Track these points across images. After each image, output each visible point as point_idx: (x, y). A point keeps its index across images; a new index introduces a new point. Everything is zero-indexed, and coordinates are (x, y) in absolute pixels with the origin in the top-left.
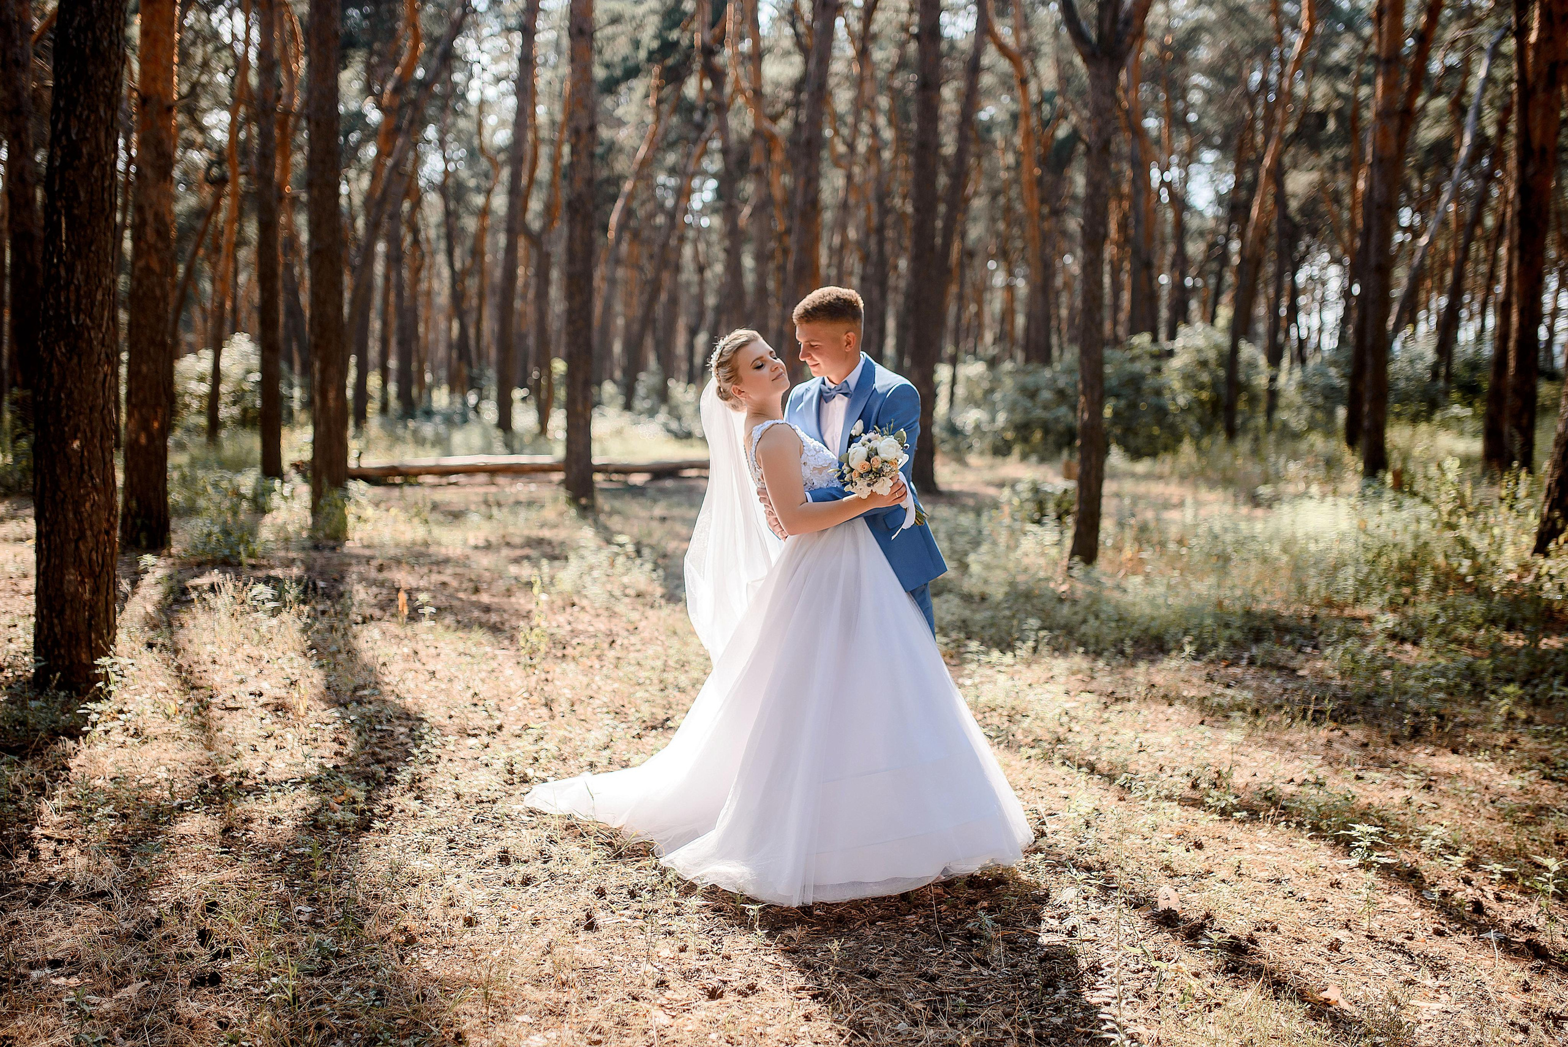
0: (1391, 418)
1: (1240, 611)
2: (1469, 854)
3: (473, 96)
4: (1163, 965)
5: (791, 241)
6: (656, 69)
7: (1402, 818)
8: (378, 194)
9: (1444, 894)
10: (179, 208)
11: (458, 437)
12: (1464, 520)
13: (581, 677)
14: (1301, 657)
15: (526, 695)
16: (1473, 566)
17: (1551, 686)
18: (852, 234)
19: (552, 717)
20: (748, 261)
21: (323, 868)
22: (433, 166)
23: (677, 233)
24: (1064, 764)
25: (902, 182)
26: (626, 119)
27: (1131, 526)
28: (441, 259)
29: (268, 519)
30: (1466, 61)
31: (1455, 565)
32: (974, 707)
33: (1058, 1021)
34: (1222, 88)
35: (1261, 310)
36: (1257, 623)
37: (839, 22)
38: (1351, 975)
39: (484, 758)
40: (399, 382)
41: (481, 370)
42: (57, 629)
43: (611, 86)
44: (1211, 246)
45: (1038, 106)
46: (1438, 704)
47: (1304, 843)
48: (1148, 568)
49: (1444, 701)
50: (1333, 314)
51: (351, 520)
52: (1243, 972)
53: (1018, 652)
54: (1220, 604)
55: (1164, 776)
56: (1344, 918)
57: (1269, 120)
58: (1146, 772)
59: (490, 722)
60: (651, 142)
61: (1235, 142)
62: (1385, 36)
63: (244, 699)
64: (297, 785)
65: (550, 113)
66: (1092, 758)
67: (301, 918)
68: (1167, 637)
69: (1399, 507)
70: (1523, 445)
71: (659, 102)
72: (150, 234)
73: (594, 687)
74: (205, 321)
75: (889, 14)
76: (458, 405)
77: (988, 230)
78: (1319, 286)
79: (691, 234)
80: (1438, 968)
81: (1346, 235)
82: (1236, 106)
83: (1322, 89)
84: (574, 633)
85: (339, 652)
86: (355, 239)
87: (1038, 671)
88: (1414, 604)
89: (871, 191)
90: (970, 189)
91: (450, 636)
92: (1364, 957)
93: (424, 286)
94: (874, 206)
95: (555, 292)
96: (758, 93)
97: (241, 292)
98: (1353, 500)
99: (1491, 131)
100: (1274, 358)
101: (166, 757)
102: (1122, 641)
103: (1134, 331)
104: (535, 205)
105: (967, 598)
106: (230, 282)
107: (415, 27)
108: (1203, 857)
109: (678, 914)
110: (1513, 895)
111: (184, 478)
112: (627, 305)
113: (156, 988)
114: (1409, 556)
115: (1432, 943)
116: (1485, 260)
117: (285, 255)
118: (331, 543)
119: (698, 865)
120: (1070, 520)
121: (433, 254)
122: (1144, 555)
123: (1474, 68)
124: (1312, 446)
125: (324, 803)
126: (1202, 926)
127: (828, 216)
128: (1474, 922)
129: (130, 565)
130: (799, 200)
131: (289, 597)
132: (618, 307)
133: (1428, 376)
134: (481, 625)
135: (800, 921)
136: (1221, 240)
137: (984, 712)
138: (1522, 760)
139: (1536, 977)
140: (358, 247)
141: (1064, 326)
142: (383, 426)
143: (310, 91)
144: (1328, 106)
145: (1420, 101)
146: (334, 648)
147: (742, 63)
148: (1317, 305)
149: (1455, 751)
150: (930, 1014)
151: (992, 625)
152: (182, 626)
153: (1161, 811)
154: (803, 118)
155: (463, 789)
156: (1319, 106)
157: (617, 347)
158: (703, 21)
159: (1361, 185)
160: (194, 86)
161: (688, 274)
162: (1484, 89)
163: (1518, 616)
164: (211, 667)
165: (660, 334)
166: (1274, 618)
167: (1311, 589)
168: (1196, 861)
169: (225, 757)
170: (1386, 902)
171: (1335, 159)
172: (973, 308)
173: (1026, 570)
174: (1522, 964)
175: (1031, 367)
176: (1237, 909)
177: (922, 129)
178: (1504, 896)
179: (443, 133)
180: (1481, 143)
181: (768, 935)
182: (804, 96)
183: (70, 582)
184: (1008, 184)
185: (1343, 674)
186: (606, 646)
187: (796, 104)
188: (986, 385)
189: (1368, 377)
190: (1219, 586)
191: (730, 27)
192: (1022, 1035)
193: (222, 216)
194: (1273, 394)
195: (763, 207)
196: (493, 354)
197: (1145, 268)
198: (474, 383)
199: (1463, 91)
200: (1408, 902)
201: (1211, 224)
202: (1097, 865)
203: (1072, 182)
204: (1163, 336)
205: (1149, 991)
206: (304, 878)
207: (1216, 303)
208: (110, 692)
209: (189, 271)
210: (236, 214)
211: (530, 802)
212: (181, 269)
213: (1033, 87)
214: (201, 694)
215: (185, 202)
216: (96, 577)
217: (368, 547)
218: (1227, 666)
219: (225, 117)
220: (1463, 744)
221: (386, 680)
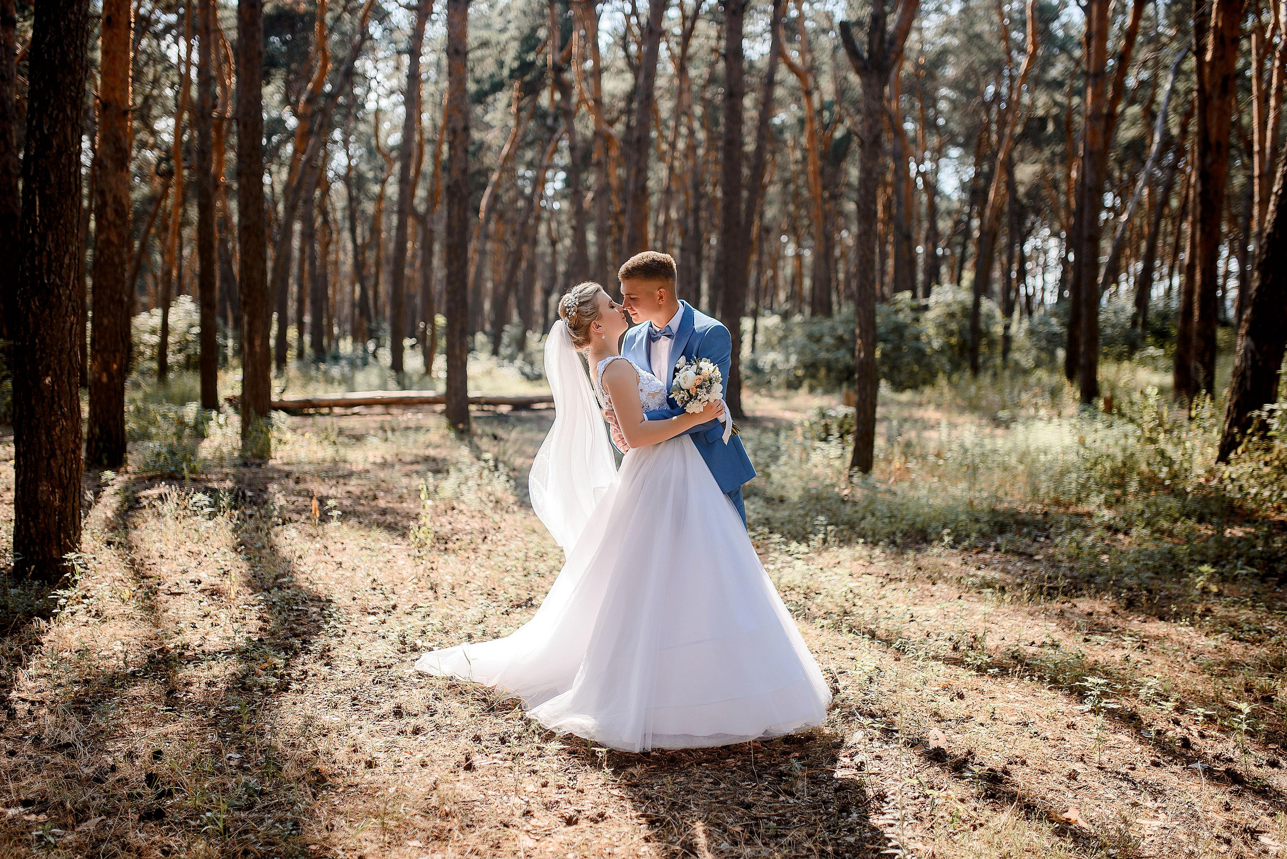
0: (1101, 357)
1: (987, 510)
2: (1177, 700)
3: (371, 106)
4: (935, 793)
5: (625, 220)
6: (517, 84)
7: (1122, 672)
8: (295, 183)
9: (1159, 732)
10: (135, 195)
11: (360, 377)
12: (1162, 436)
13: (459, 566)
14: (1037, 545)
15: (415, 581)
16: (1169, 472)
17: (1236, 566)
18: (674, 214)
19: (436, 598)
20: (591, 237)
21: (249, 722)
22: (339, 161)
23: (534, 214)
24: (850, 631)
25: (712, 173)
26: (494, 123)
27: (899, 443)
28: (346, 235)
29: (206, 443)
30: (1155, 76)
31: (1157, 471)
32: (778, 588)
33: (851, 839)
34: (964, 99)
35: (997, 274)
36: (1001, 519)
37: (663, 46)
38: (1087, 799)
39: (381, 631)
40: (312, 334)
41: (378, 324)
42: (33, 531)
43: (480, 98)
44: (957, 223)
45: (820, 112)
46: (1147, 581)
47: (1045, 693)
48: (913, 476)
49: (1152, 578)
50: (1054, 276)
51: (273, 442)
52: (999, 798)
53: (811, 543)
54: (971, 502)
55: (931, 641)
56: (1079, 753)
57: (1002, 123)
58: (917, 637)
59: (386, 603)
60: (513, 141)
61: (975, 141)
62: (1093, 56)
63: (185, 586)
64: (228, 654)
65: (433, 119)
66: (873, 627)
67: (232, 763)
68: (930, 530)
69: (1110, 426)
70: (1206, 377)
71: (519, 110)
72: (110, 213)
73: (471, 574)
74: (156, 285)
75: (702, 40)
76: (360, 352)
77: (780, 211)
78: (1042, 255)
79: (546, 215)
80: (1157, 792)
81: (1063, 214)
82: (976, 112)
83: (1042, 99)
84: (454, 532)
85: (264, 547)
86: (277, 219)
87: (828, 558)
88: (1124, 503)
89: (689, 181)
90: (766, 179)
91: (354, 534)
92: (1097, 785)
93: (332, 257)
94: (691, 192)
95: (437, 261)
96: (598, 102)
97: (185, 263)
98: (1074, 421)
99: (1175, 131)
100: (1008, 311)
101: (121, 634)
102: (894, 533)
103: (897, 289)
104: (421, 192)
105: (769, 500)
106: (176, 254)
107: (324, 51)
108: (964, 706)
109: (540, 756)
110: (1213, 733)
111: (138, 410)
112: (494, 271)
113: (110, 822)
114: (1120, 465)
115: (1150, 772)
116: (1172, 233)
117: (220, 232)
118: (258, 461)
119: (556, 717)
120: (850, 438)
121: (339, 232)
122: (910, 465)
123: (1162, 81)
124: (1039, 379)
125: (250, 669)
126: (966, 761)
127: (654, 200)
128: (1183, 755)
129: (94, 479)
130: (631, 186)
131: (223, 504)
132: (488, 273)
133: (1128, 325)
134: (379, 526)
135: (640, 761)
136: (965, 218)
137: (786, 590)
138: (1215, 625)
139: (1235, 799)
140: (279, 226)
141: (842, 287)
142: (299, 369)
143: (239, 101)
144: (1047, 112)
145: (1120, 108)
146: (259, 544)
147: (585, 79)
148: (1040, 269)
149: (1161, 618)
150: (747, 835)
151: (790, 522)
152: (136, 528)
153: (929, 669)
154: (633, 122)
155: (364, 656)
156: (1040, 112)
157: (487, 305)
158: (554, 46)
159: (1074, 174)
160: (146, 98)
161: (544, 247)
162: (1169, 99)
163: (1206, 511)
164: (158, 560)
165: (521, 294)
166: (1014, 514)
167: (1043, 491)
168: (958, 708)
169: (170, 633)
170: (1112, 739)
171: (1053, 154)
172: (770, 273)
173: (816, 478)
174: (1223, 789)
175: (816, 319)
176: (993, 747)
177: (729, 130)
178: (1206, 733)
179: (346, 135)
180: (1167, 142)
181: (614, 772)
182: (635, 105)
183: (42, 492)
184: (797, 175)
185: (1070, 557)
186: (480, 541)
187: (628, 111)
188: (780, 333)
189: (1083, 324)
190: (970, 489)
191: (575, 50)
192: (823, 851)
193: (170, 202)
194: (1007, 339)
195: (603, 191)
196: (388, 312)
197: (906, 241)
198: (372, 334)
199: (1152, 100)
200: (1129, 740)
201: (956, 205)
202: (879, 713)
203: (847, 173)
204: (920, 292)
205: (924, 814)
206: (234, 730)
207: (961, 268)
208: (76, 581)
209: (143, 245)
210: (180, 200)
211: (419, 666)
212: (137, 244)
213: (816, 98)
214: (149, 582)
215: (141, 191)
216: (64, 488)
217: (288, 464)
218: (978, 553)
219: (171, 122)
220: (1167, 613)
221: (302, 569)
